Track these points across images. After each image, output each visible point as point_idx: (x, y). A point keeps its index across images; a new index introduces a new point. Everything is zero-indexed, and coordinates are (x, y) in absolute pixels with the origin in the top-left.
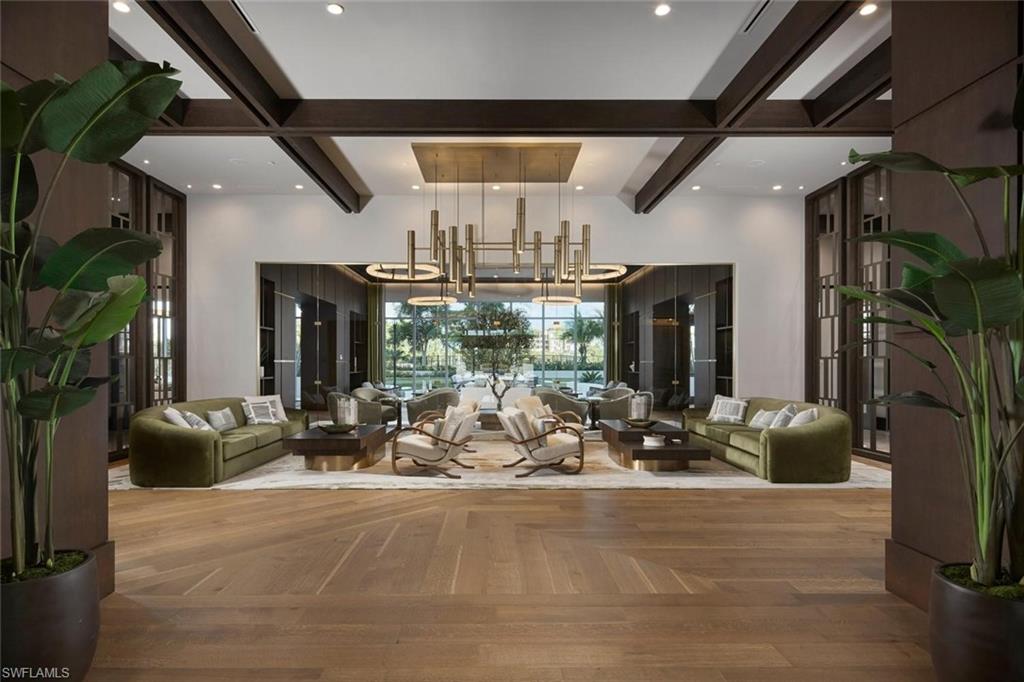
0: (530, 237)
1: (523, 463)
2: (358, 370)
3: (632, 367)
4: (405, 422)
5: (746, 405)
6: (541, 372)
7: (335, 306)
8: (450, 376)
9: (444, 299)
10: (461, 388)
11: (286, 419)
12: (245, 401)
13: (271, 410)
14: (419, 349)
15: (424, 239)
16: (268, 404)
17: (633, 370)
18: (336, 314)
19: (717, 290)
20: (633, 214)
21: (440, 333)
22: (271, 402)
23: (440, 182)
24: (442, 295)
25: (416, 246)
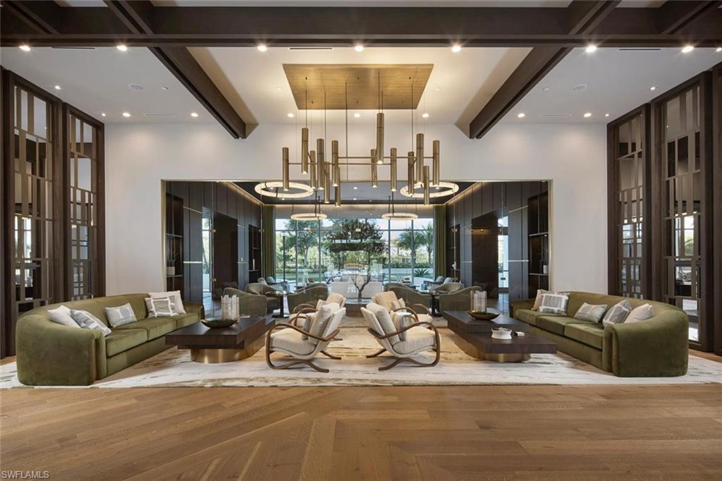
0: (387, 153)
1: (383, 354)
2: (256, 269)
3: (454, 266)
4: (286, 310)
5: (567, 298)
6: (388, 270)
7: (237, 221)
8: (323, 272)
9: (318, 215)
10: (331, 282)
11: (184, 311)
12: (149, 297)
13: (170, 304)
14: (301, 253)
15: (296, 155)
16: (168, 299)
17: (455, 268)
18: (237, 227)
19: (529, 204)
20: (468, 139)
21: (316, 242)
22: (170, 297)
23: (311, 108)
24: (315, 212)
25: (290, 162)
